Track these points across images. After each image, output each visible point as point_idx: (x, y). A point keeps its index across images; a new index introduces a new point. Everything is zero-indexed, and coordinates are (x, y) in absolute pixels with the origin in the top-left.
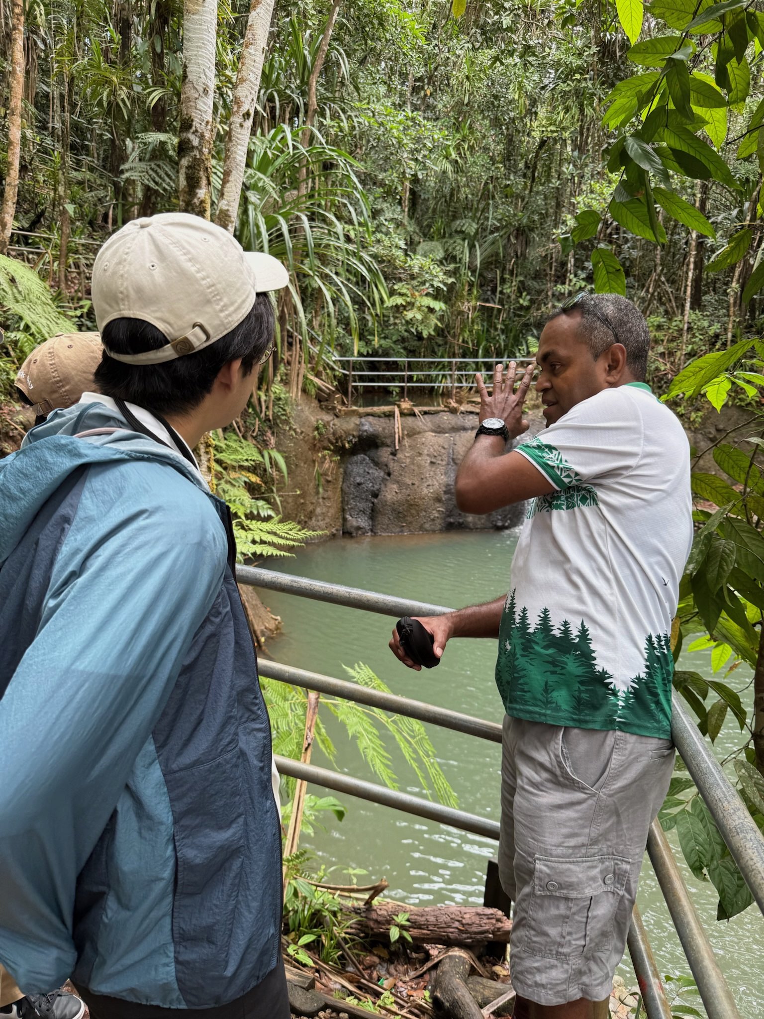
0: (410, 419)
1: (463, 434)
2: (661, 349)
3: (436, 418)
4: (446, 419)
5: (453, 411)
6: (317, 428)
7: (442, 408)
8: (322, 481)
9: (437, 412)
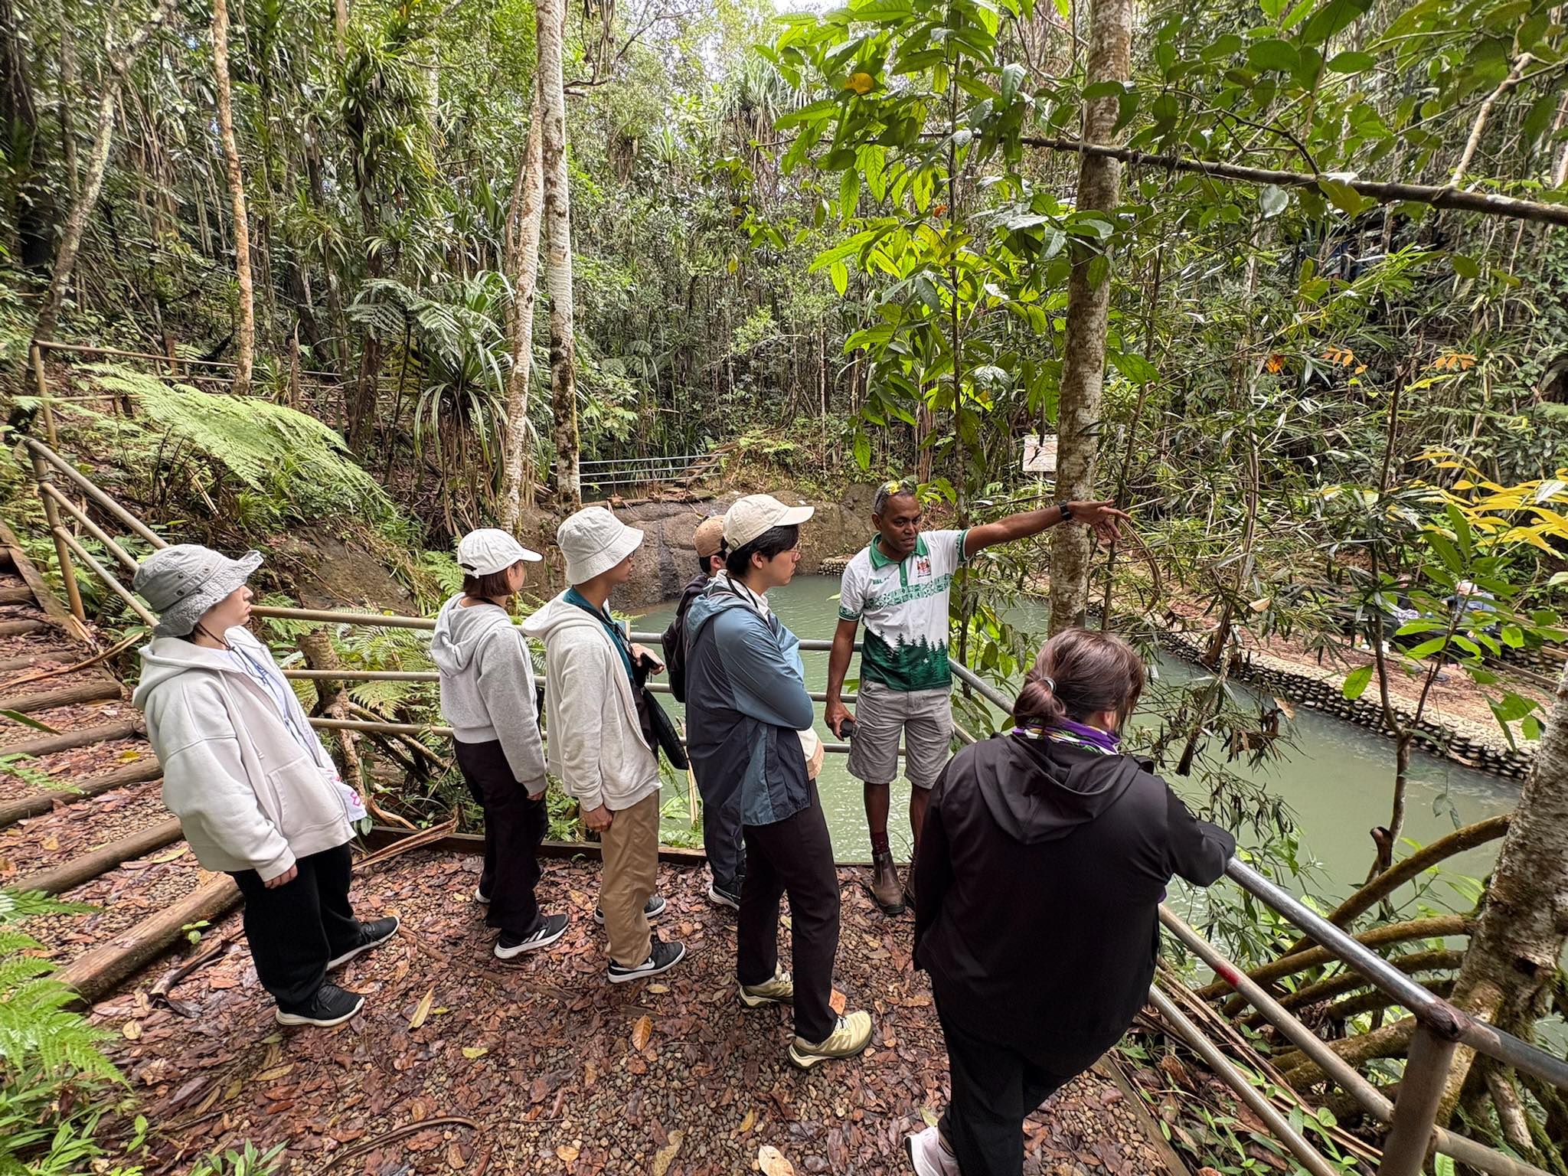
0: (622, 511)
1: (668, 520)
2: (807, 443)
3: (644, 509)
4: (652, 507)
5: (657, 501)
6: (542, 527)
7: (646, 499)
8: (552, 572)
9: (643, 504)
